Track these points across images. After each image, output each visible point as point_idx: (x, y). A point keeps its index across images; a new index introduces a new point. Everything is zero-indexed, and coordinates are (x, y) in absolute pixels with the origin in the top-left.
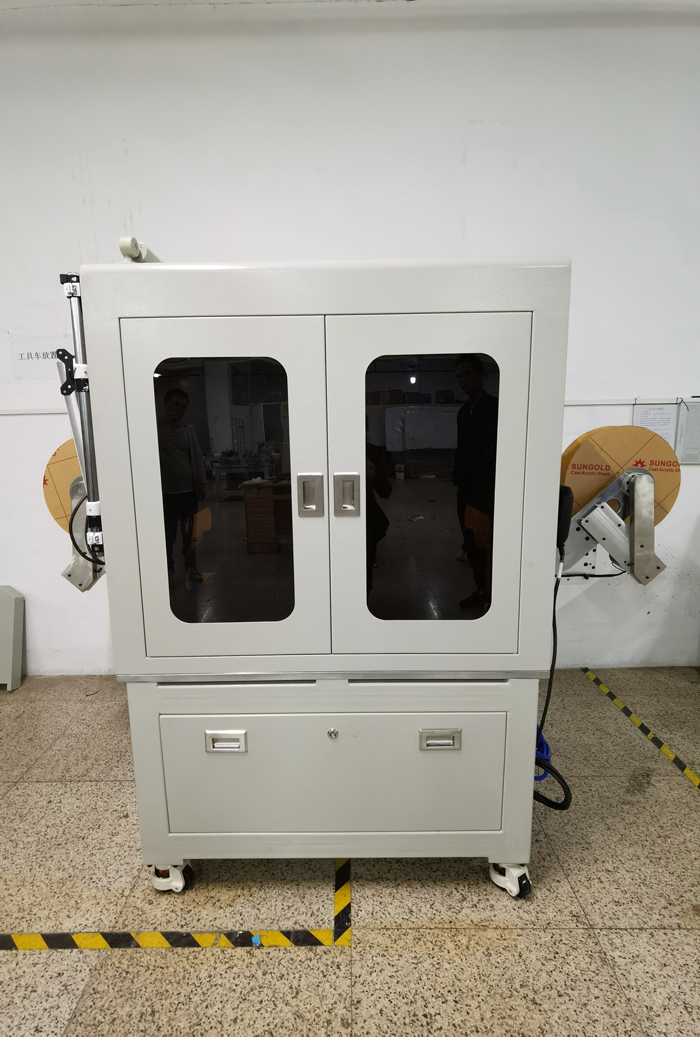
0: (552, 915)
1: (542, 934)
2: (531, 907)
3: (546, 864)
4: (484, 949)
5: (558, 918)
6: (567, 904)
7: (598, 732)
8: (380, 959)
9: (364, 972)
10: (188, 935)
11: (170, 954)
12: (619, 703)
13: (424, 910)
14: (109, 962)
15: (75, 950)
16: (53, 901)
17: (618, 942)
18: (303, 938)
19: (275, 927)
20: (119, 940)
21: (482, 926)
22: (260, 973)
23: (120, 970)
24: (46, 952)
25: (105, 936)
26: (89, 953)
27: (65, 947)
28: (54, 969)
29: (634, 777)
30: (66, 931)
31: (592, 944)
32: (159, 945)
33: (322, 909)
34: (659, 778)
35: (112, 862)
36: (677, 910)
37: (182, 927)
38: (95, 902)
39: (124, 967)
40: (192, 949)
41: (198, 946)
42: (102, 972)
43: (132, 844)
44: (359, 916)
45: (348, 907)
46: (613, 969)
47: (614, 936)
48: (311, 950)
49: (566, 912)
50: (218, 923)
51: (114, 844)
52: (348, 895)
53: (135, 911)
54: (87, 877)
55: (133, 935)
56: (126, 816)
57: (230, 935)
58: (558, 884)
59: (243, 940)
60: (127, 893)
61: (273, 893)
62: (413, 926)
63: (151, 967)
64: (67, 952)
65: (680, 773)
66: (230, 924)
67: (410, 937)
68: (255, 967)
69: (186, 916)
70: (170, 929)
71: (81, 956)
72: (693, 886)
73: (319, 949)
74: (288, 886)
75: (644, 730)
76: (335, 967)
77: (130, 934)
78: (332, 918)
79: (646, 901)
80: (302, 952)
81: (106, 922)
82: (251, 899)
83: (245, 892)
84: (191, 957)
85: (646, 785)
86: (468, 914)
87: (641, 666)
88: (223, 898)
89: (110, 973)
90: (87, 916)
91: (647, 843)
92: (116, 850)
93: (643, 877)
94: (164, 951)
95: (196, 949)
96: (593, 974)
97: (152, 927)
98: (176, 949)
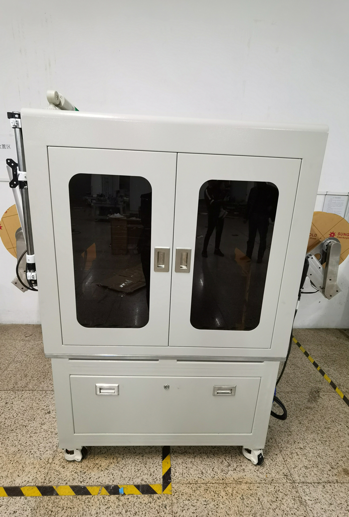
0: (274, 475)
1: (269, 486)
2: (264, 470)
3: (270, 444)
4: (240, 496)
5: (277, 476)
6: (281, 468)
7: (293, 366)
8: (187, 502)
9: (179, 510)
10: (85, 488)
11: (75, 499)
12: (303, 349)
13: (209, 472)
14: (42, 505)
15: (22, 497)
16: (10, 466)
17: (307, 490)
18: (146, 490)
19: (131, 483)
20: (47, 491)
21: (238, 482)
22: (124, 511)
23: (48, 510)
24: (7, 498)
25: (39, 488)
26: (30, 499)
27: (17, 495)
28: (12, 509)
29: (311, 393)
30: (17, 485)
31: (295, 492)
32: (69, 494)
33: (156, 471)
34: (324, 394)
35: (42, 441)
36: (335, 471)
37: (81, 482)
38: (33, 466)
39: (50, 508)
40: (87, 496)
41: (90, 494)
42: (38, 511)
43: (53, 430)
44: (175, 476)
45: (170, 470)
46: (305, 507)
47: (305, 487)
48: (151, 497)
49: (281, 473)
50: (100, 480)
51: (43, 430)
52: (169, 463)
53: (56, 473)
54: (28, 451)
55: (55, 487)
56: (49, 413)
57: (107, 488)
58: (276, 456)
59: (114, 490)
60: (50, 461)
61: (130, 461)
62: (204, 482)
63: (65, 508)
64: (18, 498)
65: (334, 391)
66: (107, 481)
67: (202, 488)
68: (121, 507)
69: (83, 476)
70: (75, 484)
71: (26, 501)
72: (343, 457)
73: (155, 496)
74: (138, 457)
75: (316, 365)
76: (164, 507)
77: (53, 487)
78: (161, 477)
79: (320, 466)
80: (146, 498)
81: (39, 479)
82: (118, 465)
83: (115, 461)
84: (86, 502)
85: (317, 397)
86: (232, 475)
87: (312, 328)
88: (103, 465)
89: (42, 512)
90: (29, 476)
91: (319, 432)
92: (43, 434)
93: (318, 452)
94: (71, 498)
95: (89, 496)
96: (296, 511)
97: (65, 483)
98: (78, 497)
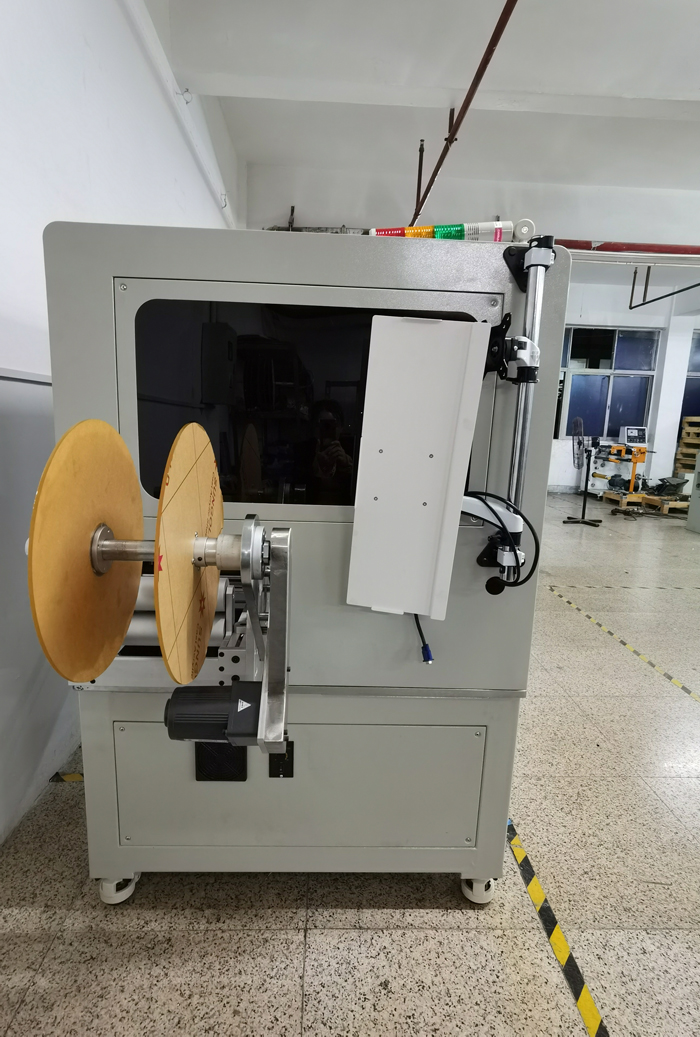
11: (541, 875)
14: (569, 919)
15: (574, 956)
20: (548, 919)
23: (571, 907)
24: (589, 985)
25: (549, 933)
26: (570, 940)
28: (598, 966)
30: (562, 975)
38: (520, 962)
39: (567, 905)
40: (531, 861)
42: (579, 921)
53: (516, 916)
55: (538, 908)
60: (499, 932)
63: (557, 884)
64: (579, 962)
70: (520, 880)
71: (576, 947)
77: (539, 912)
81: (536, 939)
84: (537, 860)
89: (577, 914)
90: (538, 961)
94: (541, 880)
95: (529, 858)
97: (526, 896)
98: (536, 872)
